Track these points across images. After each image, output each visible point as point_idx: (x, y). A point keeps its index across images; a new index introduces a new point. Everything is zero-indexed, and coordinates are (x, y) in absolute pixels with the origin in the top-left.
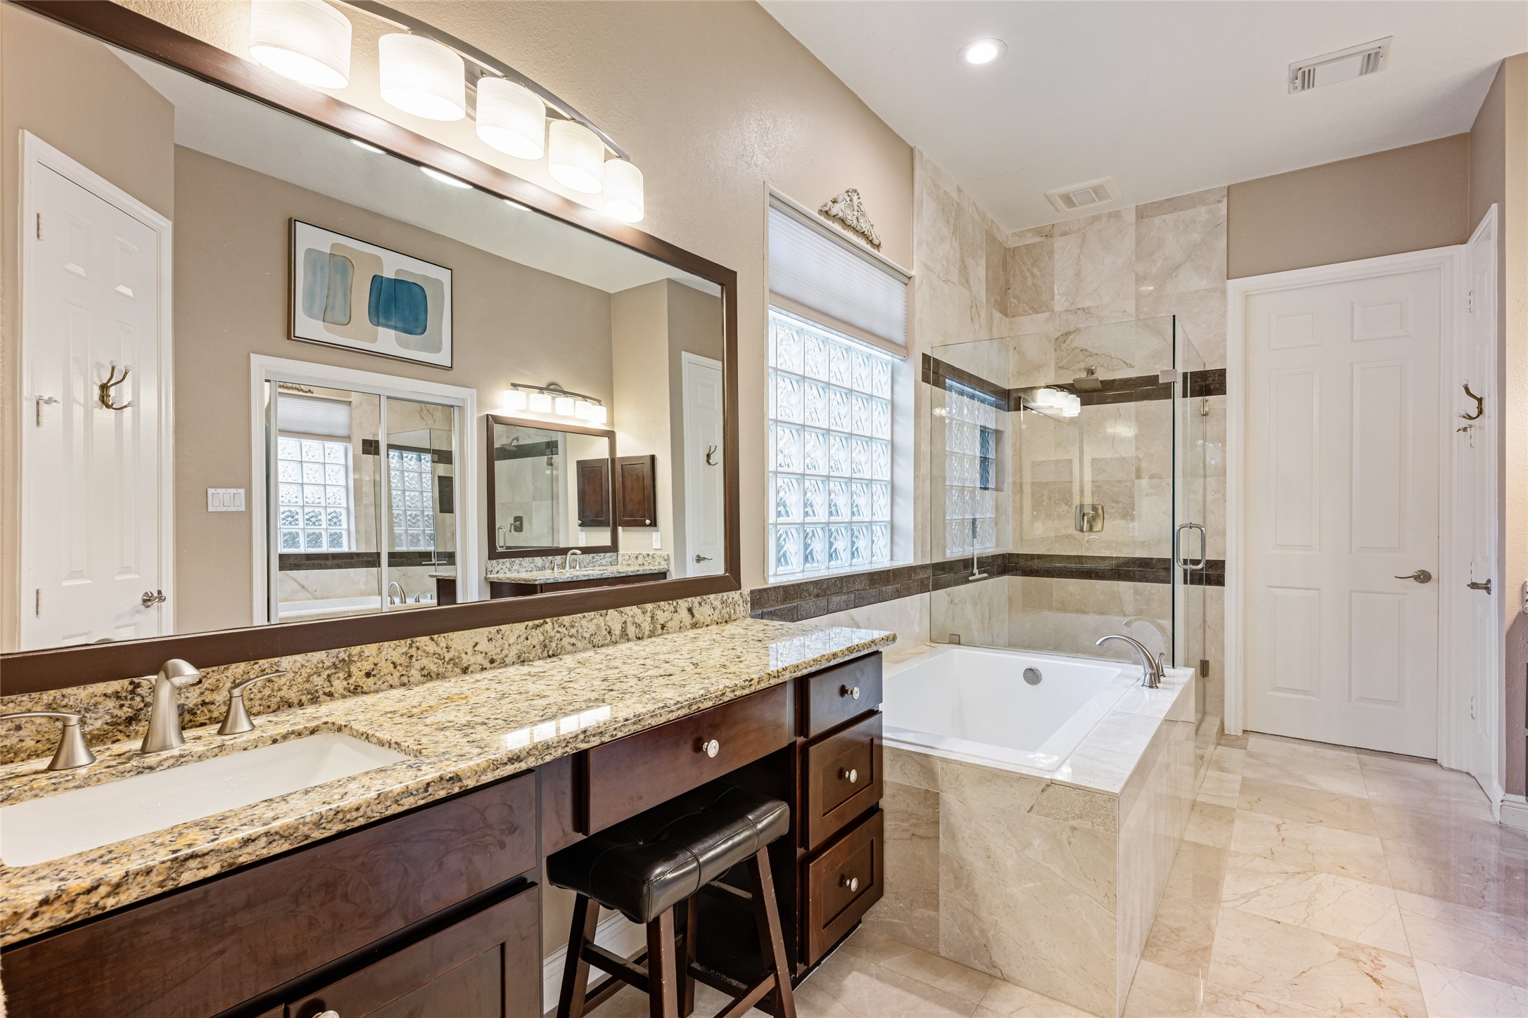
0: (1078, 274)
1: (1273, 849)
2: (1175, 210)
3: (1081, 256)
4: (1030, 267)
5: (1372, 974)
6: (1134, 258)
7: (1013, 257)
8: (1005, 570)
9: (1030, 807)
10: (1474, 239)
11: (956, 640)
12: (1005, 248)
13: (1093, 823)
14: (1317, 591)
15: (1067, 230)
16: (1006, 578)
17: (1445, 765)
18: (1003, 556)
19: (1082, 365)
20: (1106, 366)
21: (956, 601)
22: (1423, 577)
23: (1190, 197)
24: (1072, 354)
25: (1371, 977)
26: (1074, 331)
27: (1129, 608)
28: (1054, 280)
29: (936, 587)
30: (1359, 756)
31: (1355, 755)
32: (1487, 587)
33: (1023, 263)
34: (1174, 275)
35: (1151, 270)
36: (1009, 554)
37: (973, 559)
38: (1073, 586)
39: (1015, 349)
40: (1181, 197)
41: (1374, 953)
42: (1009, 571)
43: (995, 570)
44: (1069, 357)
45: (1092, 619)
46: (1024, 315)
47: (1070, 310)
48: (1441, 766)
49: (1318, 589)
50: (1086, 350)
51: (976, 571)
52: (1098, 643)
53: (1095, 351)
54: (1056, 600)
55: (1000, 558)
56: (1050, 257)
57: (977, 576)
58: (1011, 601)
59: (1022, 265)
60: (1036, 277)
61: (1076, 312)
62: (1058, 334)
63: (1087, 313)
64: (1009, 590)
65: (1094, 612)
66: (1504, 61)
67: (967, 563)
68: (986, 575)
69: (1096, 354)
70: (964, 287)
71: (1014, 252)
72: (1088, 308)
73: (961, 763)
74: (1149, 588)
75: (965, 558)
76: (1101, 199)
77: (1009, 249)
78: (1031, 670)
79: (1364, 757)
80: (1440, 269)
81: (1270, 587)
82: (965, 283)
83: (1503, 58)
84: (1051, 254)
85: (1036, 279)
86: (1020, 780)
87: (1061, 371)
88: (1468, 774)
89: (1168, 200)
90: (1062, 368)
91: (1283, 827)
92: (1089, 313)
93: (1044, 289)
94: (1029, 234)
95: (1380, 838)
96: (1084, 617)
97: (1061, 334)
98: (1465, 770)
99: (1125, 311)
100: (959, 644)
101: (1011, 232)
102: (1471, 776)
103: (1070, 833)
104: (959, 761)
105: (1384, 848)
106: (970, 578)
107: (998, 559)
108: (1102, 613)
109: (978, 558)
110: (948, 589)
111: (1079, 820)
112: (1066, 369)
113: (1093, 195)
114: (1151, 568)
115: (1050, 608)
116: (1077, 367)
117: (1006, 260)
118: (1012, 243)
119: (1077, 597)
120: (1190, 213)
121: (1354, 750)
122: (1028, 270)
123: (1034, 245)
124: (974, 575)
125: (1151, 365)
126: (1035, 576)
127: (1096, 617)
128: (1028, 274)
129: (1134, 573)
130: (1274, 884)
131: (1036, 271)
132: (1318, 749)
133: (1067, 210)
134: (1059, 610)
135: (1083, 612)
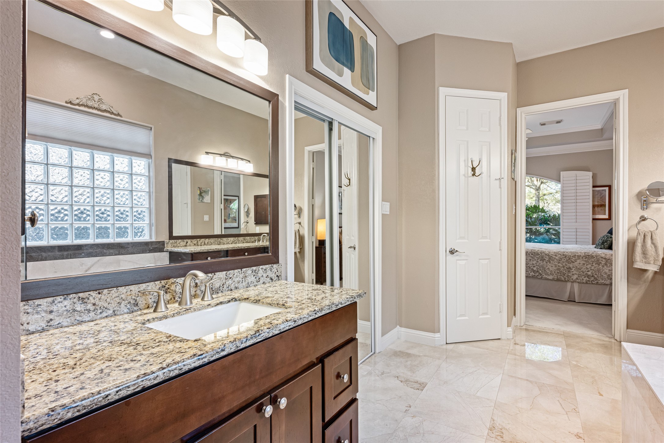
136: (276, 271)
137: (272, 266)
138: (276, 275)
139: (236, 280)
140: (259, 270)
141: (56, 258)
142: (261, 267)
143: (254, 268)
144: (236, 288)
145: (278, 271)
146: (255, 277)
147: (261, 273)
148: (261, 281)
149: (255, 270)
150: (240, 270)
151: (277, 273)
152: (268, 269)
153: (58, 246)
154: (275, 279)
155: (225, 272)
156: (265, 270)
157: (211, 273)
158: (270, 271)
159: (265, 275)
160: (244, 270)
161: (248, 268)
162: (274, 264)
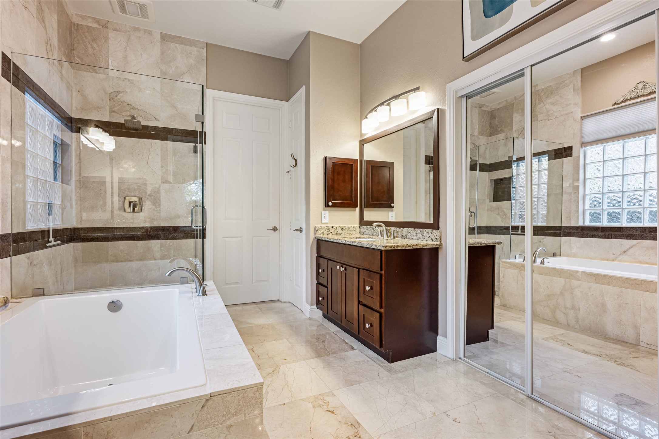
0: (125, 58)
1: (258, 363)
2: (181, 43)
3: (127, 48)
4: (91, 41)
5: (329, 410)
6: (160, 61)
7: (77, 30)
8: (72, 239)
9: (190, 427)
10: (291, 101)
11: (40, 293)
12: (71, 22)
13: (245, 414)
14: (241, 238)
15: (118, 28)
16: (72, 244)
17: (283, 301)
18: (70, 229)
19: (129, 113)
20: (144, 117)
21: (35, 263)
22: (275, 229)
23: (189, 40)
24: (121, 105)
25: (329, 411)
26: (123, 92)
27: (158, 255)
28: (108, 56)
29: (16, 253)
30: (257, 305)
31: (255, 306)
32: (300, 230)
33: (85, 37)
34: (181, 77)
35: (170, 71)
36: (75, 229)
37: (49, 231)
38: (122, 245)
39: (79, 91)
40: (184, 38)
41: (321, 397)
42: (74, 239)
43: (65, 239)
44: (119, 107)
45: (135, 265)
46: (85, 71)
47: (120, 78)
48: (281, 302)
49: (241, 237)
50: (131, 105)
51: (51, 239)
52: (167, 275)
53: (137, 107)
54: (111, 255)
55: (68, 231)
56: (105, 40)
57: (53, 243)
58: (76, 260)
59: (85, 38)
60: (96, 49)
61: (124, 80)
62: (112, 91)
63: (131, 83)
64: (74, 253)
65: (137, 260)
66: (309, 32)
67: (44, 233)
68: (59, 242)
69: (137, 109)
70: (41, 23)
71: (77, 27)
72: (132, 80)
73: (111, 419)
74: (169, 243)
75: (42, 230)
76: (143, 16)
77: (74, 23)
78: (113, 302)
79: (259, 305)
80: (279, 109)
81: (223, 237)
82: (42, 22)
83: (309, 30)
84: (106, 39)
85: (95, 51)
86: (180, 407)
87: (113, 114)
88: (289, 302)
89: (178, 37)
90: (114, 112)
91: (254, 349)
92: (133, 83)
93: (101, 59)
94: (90, 20)
95: (286, 339)
96: (129, 264)
97: (114, 91)
98: (288, 301)
99: (154, 89)
100: (44, 295)
101: (75, 13)
102: (290, 303)
103: (227, 432)
104: (109, 417)
105: (290, 343)
106: (48, 245)
107: (67, 231)
108: (141, 260)
109: (53, 230)
110: (28, 254)
111: (235, 417)
112: (118, 113)
113: (139, 10)
114: (170, 232)
115: (107, 261)
116: (125, 113)
117: (72, 30)
118: (76, 20)
119: (126, 252)
120: (189, 48)
121: (254, 304)
122: (89, 43)
123: (94, 28)
124: (51, 242)
125: (169, 122)
126: (95, 242)
127: (137, 262)
128: (89, 46)
129: (160, 235)
130: (270, 383)
131: (95, 45)
132: (243, 307)
133: (120, 13)
134: (113, 261)
135: (130, 261)
136: (435, 235)
137: (432, 231)
138: (435, 238)
139: (413, 234)
140: (424, 232)
141: (599, 237)
142: (425, 230)
143: (421, 230)
144: (412, 239)
145: (436, 235)
146: (422, 235)
147: (425, 233)
148: (425, 239)
149: (422, 231)
150: (414, 229)
151: (436, 236)
152: (430, 232)
153: (601, 227)
154: (434, 240)
155: (407, 229)
156: (428, 232)
157: (402, 227)
158: (431, 234)
159: (428, 236)
160: (416, 229)
161: (418, 229)
162: (434, 229)
